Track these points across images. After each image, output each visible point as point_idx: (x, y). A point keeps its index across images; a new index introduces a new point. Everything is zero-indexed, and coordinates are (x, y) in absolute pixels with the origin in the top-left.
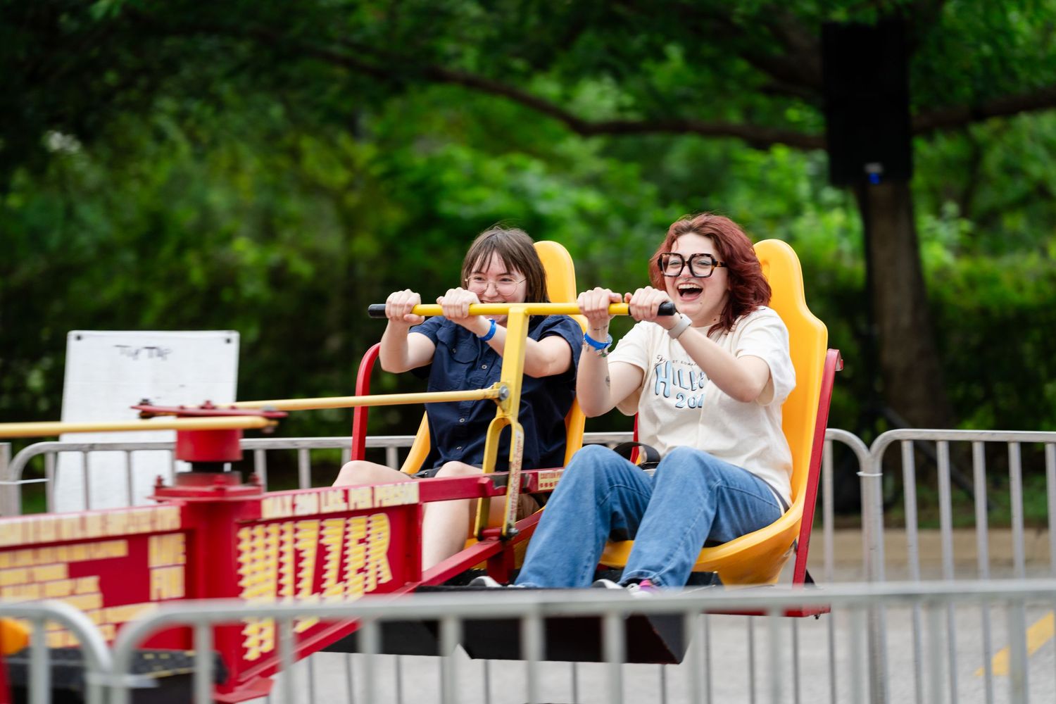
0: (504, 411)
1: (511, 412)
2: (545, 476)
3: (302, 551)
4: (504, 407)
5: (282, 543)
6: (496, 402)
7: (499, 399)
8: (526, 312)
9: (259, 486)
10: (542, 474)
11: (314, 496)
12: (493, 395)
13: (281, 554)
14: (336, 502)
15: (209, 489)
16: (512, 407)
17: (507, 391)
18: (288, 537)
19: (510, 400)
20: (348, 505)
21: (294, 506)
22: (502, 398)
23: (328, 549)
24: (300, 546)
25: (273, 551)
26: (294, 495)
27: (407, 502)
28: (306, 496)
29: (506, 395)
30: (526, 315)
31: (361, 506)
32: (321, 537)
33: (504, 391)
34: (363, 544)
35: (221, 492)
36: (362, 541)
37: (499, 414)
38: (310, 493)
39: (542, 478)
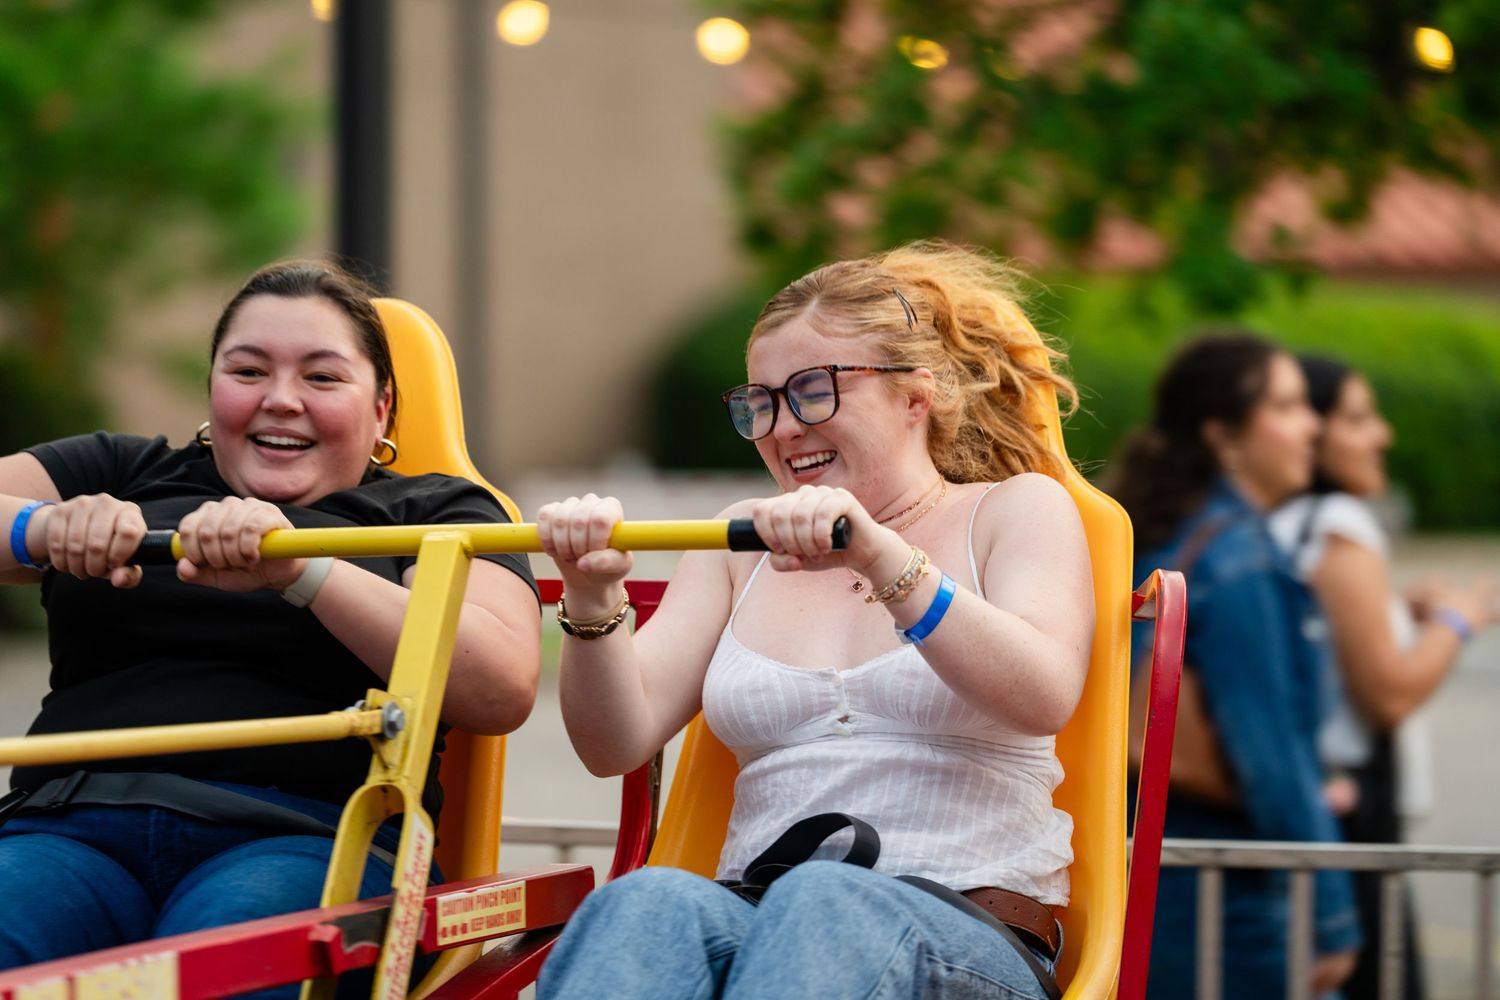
0: (387, 768)
1: (408, 772)
2: (451, 909)
4: (388, 757)
6: (373, 742)
7: (381, 737)
8: (466, 543)
10: (445, 904)
12: (370, 728)
16: (410, 761)
17: (401, 715)
19: (407, 743)
22: (388, 734)
29: (399, 725)
33: (394, 716)
37: (375, 778)
39: (444, 915)
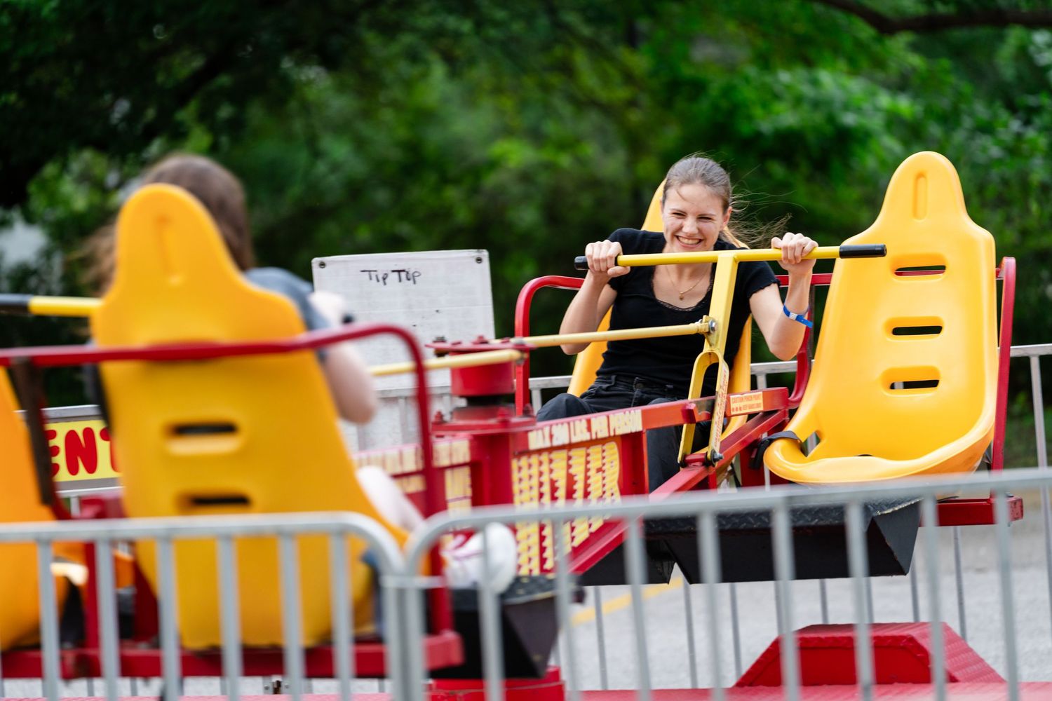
0: (711, 345)
1: (719, 347)
3: (556, 481)
4: (711, 341)
5: (541, 474)
6: (705, 335)
7: (709, 333)
8: (736, 257)
9: (533, 417)
10: (733, 399)
11: (566, 426)
12: (705, 329)
13: (541, 484)
14: (582, 432)
15: (492, 421)
16: (719, 342)
17: (715, 325)
18: (545, 468)
19: (718, 336)
20: (591, 435)
21: (551, 436)
22: (711, 331)
23: (576, 478)
24: (554, 476)
25: (535, 482)
26: (551, 426)
27: (634, 431)
28: (560, 426)
29: (715, 329)
30: (735, 260)
31: (600, 435)
32: (569, 466)
33: (713, 325)
34: (601, 473)
35: (505, 423)
36: (599, 470)
38: (562, 424)
